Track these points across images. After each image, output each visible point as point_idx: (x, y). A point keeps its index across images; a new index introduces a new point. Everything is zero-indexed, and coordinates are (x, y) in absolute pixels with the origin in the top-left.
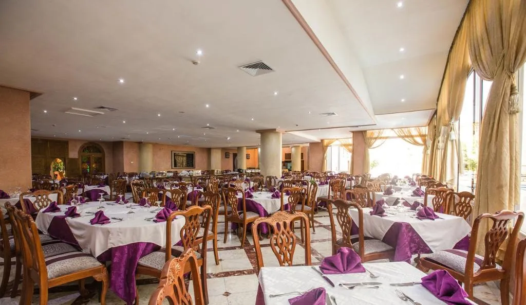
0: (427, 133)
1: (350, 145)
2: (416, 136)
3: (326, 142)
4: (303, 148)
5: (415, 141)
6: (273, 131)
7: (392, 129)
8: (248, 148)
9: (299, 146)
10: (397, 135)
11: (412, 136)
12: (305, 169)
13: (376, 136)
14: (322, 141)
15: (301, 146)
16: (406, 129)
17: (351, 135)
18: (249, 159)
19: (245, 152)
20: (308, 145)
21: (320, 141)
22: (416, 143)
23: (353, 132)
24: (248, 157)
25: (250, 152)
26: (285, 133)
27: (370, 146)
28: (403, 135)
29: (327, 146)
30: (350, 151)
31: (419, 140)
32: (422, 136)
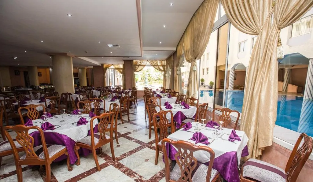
0: (165, 65)
1: (121, 69)
2: (160, 66)
3: (105, 66)
4: (87, 69)
5: (159, 68)
6: (64, 55)
7: (148, 60)
8: (39, 67)
9: (84, 68)
10: (150, 64)
11: (158, 66)
12: (90, 84)
13: (139, 64)
14: (102, 65)
15: (86, 68)
16: (155, 61)
17: (123, 63)
18: (41, 76)
19: (36, 71)
20: (92, 67)
21: (101, 65)
22: (160, 70)
23: (124, 61)
24: (40, 75)
25: (41, 70)
26: (75, 57)
27: (135, 70)
28: (154, 64)
29: (106, 69)
30: (121, 73)
31: (161, 68)
32: (163, 66)
